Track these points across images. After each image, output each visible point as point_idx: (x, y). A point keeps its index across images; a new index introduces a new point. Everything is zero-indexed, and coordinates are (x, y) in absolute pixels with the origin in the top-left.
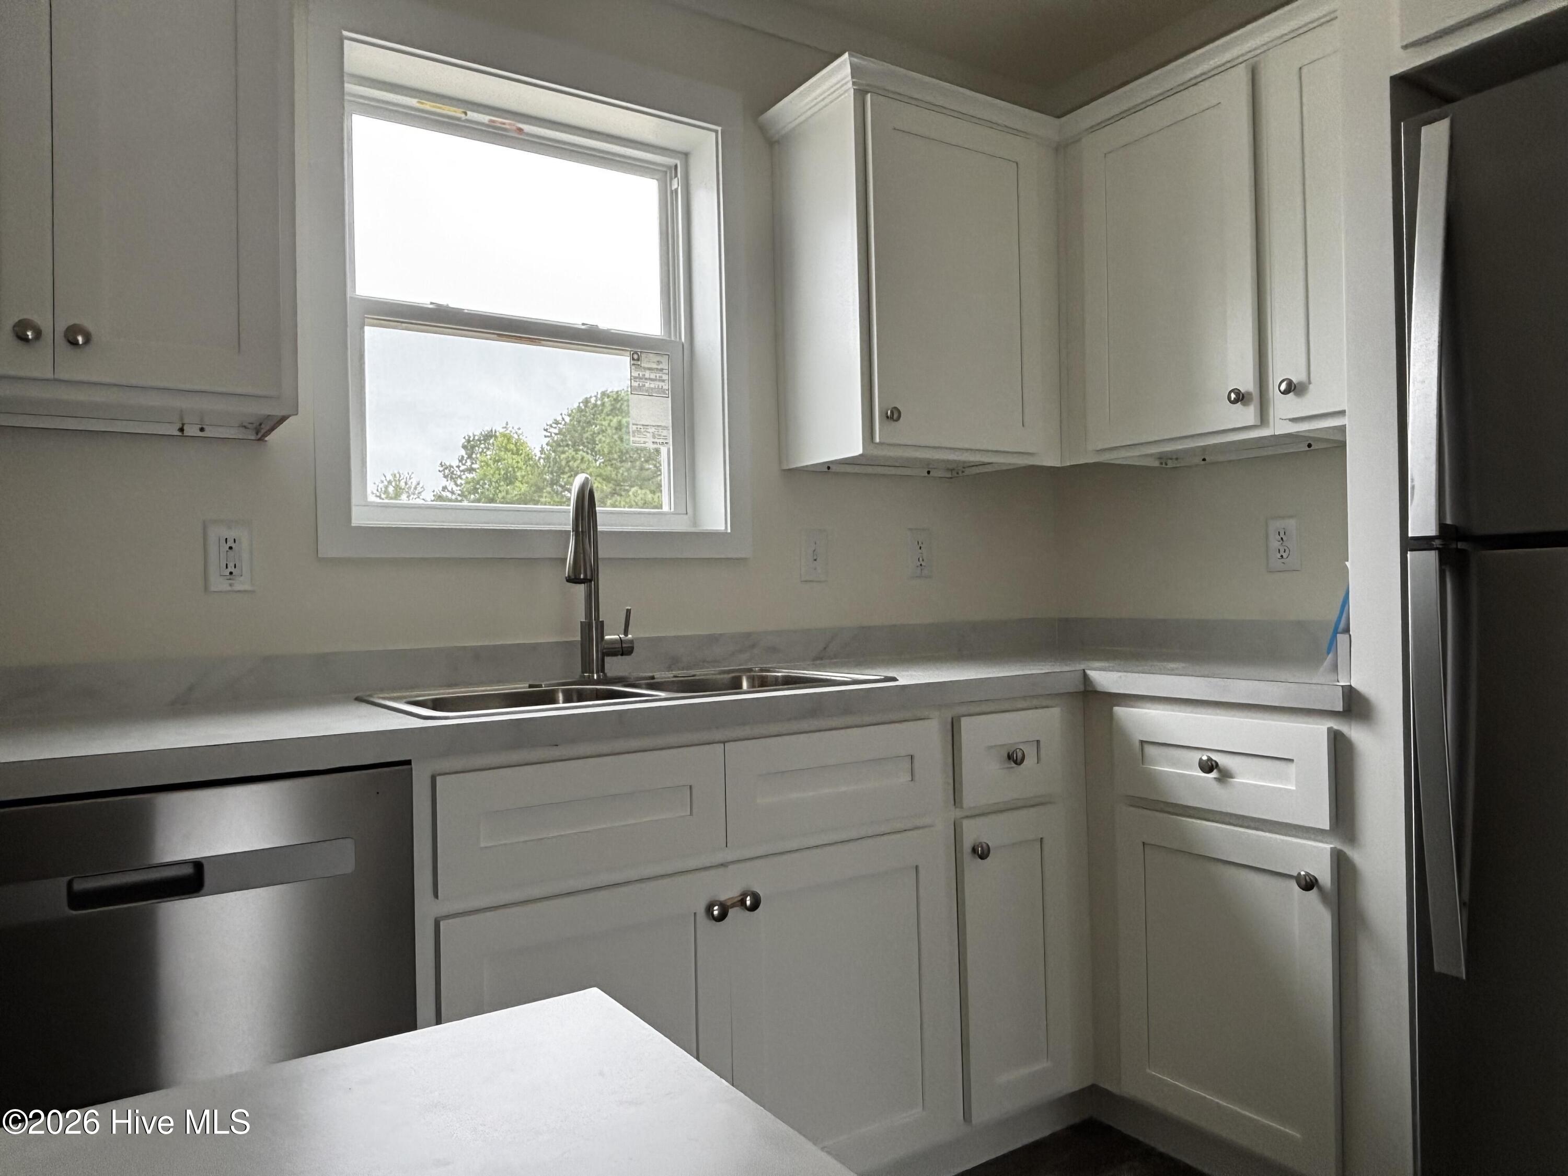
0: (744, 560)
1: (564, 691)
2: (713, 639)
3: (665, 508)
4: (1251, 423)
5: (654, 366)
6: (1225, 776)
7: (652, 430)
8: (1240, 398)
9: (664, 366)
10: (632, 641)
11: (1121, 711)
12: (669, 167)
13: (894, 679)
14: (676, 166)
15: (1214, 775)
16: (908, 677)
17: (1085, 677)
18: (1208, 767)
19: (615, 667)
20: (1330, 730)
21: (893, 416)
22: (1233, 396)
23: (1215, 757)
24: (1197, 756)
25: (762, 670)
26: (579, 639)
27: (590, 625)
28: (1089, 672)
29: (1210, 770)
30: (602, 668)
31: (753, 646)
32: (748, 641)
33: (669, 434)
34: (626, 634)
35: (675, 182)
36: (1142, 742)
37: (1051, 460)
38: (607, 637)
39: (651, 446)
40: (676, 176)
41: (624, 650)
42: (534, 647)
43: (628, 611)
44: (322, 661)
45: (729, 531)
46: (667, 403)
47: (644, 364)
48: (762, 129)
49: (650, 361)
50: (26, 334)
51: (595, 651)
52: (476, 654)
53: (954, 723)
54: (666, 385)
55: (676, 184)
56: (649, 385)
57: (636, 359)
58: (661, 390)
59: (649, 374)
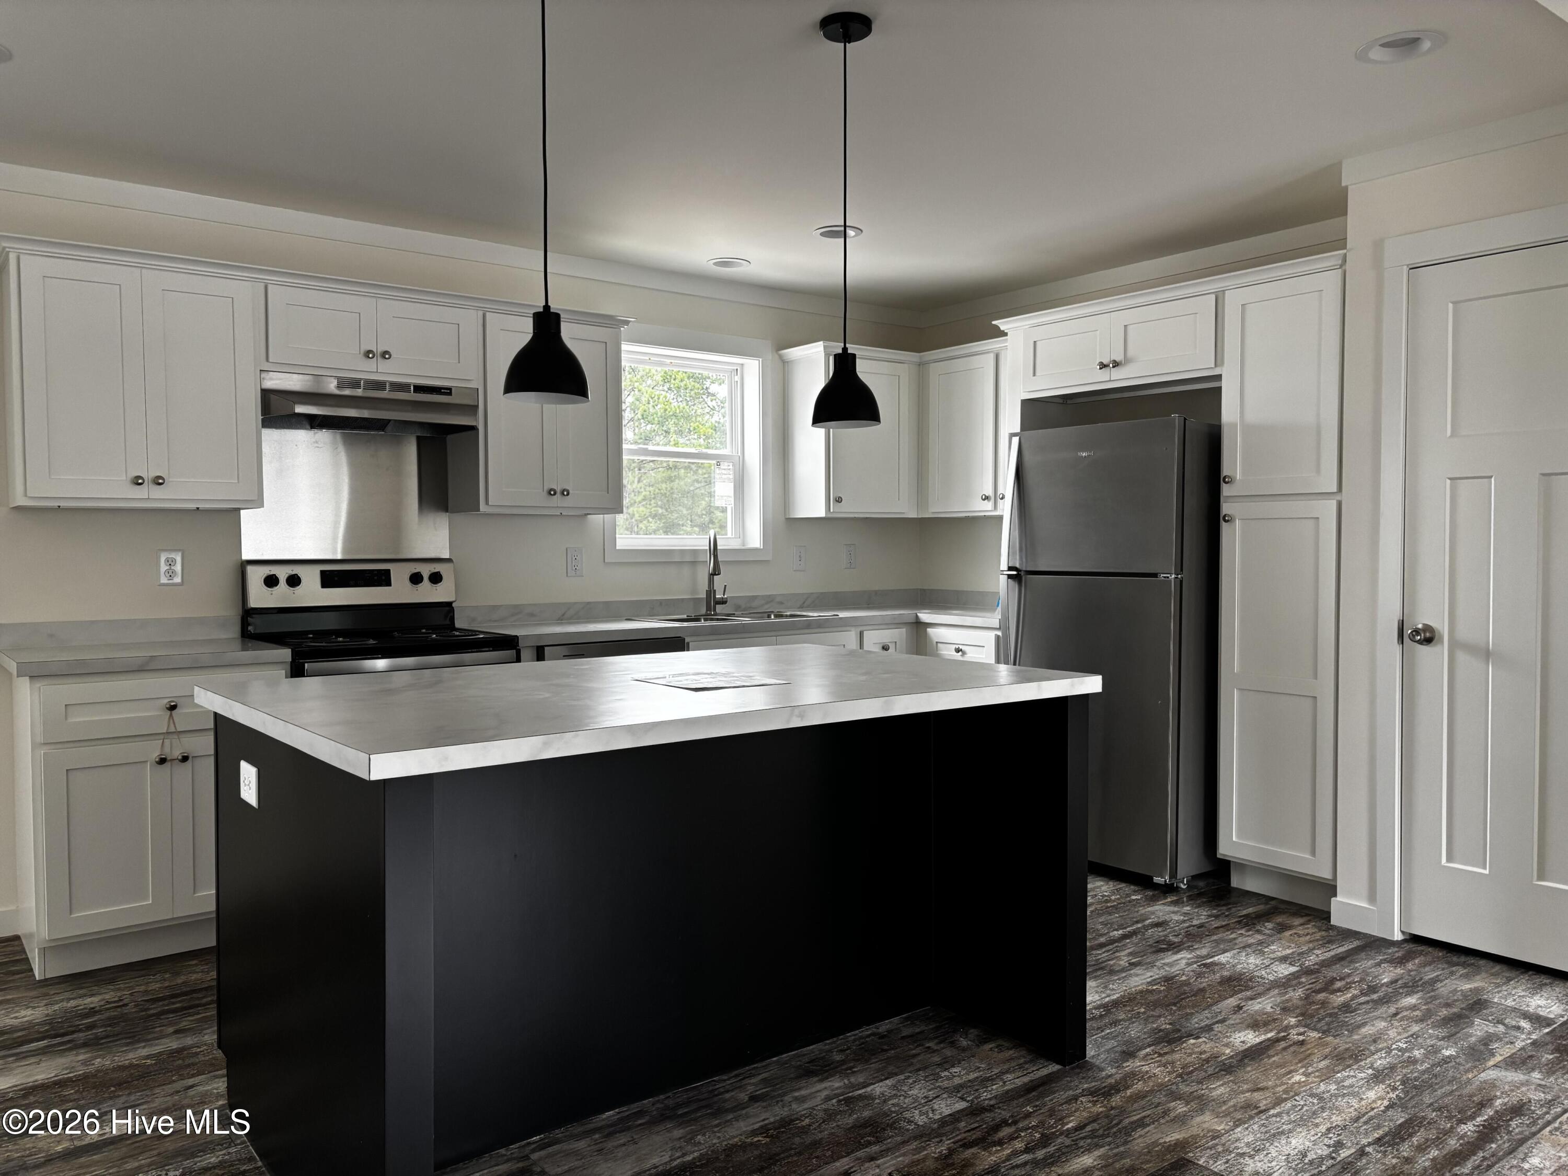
0: (767, 561)
1: (704, 619)
2: (755, 597)
3: (729, 535)
4: (990, 509)
5: (726, 468)
6: (964, 653)
7: (725, 498)
8: (987, 498)
9: (731, 467)
10: (727, 598)
11: (929, 630)
12: (734, 370)
13: (838, 615)
14: (737, 369)
15: (960, 653)
16: (842, 614)
17: (917, 616)
18: (958, 650)
19: (719, 608)
20: (996, 635)
21: (839, 500)
22: (984, 497)
23: (961, 647)
24: (954, 646)
25: (778, 612)
26: (705, 596)
27: (711, 591)
28: (918, 614)
29: (959, 652)
30: (715, 610)
31: (772, 601)
32: (770, 599)
33: (732, 499)
34: (724, 595)
35: (736, 377)
36: (937, 642)
37: (913, 515)
38: (717, 596)
39: (724, 506)
40: (737, 375)
41: (723, 602)
42: (683, 599)
43: (725, 586)
44: (607, 604)
45: (762, 548)
46: (732, 485)
47: (722, 467)
48: (781, 357)
49: (724, 465)
50: (551, 492)
51: (712, 602)
52: (661, 602)
53: (861, 634)
54: (731, 477)
55: (737, 378)
56: (724, 476)
57: (718, 464)
58: (729, 479)
59: (724, 472)
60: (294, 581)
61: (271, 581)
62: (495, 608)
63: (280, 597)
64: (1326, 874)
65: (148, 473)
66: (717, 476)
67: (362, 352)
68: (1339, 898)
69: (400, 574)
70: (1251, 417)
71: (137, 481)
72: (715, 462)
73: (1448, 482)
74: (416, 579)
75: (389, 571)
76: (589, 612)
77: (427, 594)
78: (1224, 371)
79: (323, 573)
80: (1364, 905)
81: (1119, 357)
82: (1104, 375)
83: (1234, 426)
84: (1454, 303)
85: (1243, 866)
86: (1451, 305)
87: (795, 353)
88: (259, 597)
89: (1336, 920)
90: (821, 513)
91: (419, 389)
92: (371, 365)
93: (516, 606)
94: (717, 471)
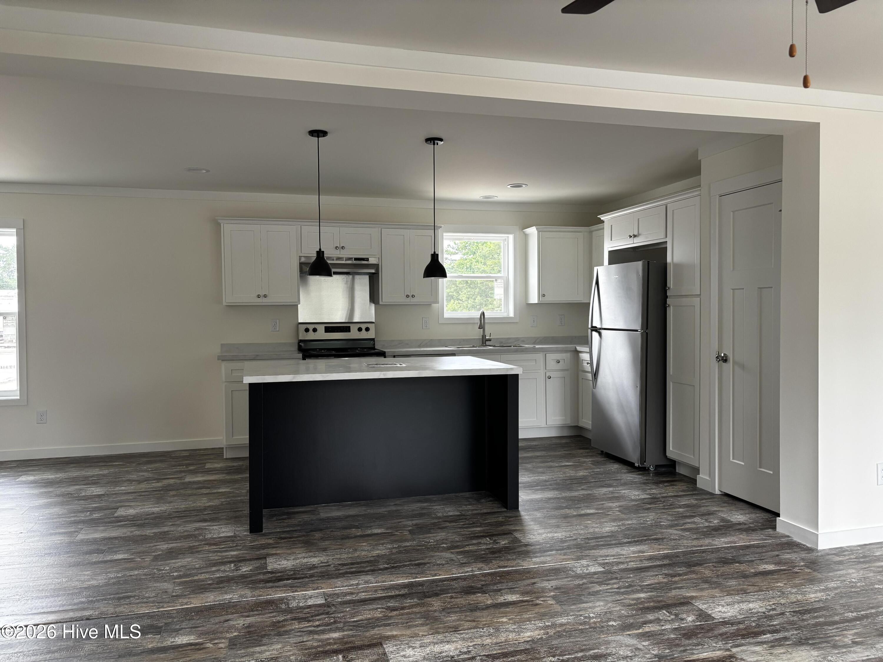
0: (517, 322)
2: (509, 339)
7: (500, 295)
9: (502, 282)
10: (492, 339)
11: (580, 354)
12: (504, 239)
13: (535, 347)
14: (506, 239)
17: (576, 348)
19: (488, 343)
21: (543, 295)
24: (587, 362)
27: (483, 336)
30: (485, 343)
31: (518, 340)
33: (503, 296)
34: (490, 337)
36: (582, 360)
37: (586, 301)
38: (486, 338)
39: (499, 298)
41: (489, 340)
42: (473, 339)
43: (490, 333)
44: (439, 340)
45: (514, 317)
46: (503, 289)
47: (498, 282)
48: (524, 232)
49: (499, 281)
50: (407, 296)
51: (484, 341)
52: (464, 340)
53: (546, 355)
54: (503, 286)
55: (506, 243)
56: (499, 286)
57: (496, 280)
58: (502, 287)
59: (499, 284)
60: (315, 330)
61: (307, 330)
62: (393, 341)
63: (311, 336)
64: (697, 466)
65: (262, 293)
66: (496, 286)
67: (335, 247)
68: (700, 476)
69: (354, 329)
70: (676, 260)
71: (259, 296)
72: (494, 279)
73: (732, 290)
74: (360, 329)
75: (350, 327)
76: (431, 343)
77: (364, 335)
78: (669, 240)
79: (325, 327)
80: (708, 478)
81: (636, 233)
82: (631, 241)
83: (670, 264)
84: (733, 212)
85: (680, 463)
86: (732, 213)
87: (529, 231)
88: (303, 336)
89: (699, 485)
90: (537, 302)
91: (356, 259)
92: (338, 252)
93: (401, 341)
94: (496, 283)
